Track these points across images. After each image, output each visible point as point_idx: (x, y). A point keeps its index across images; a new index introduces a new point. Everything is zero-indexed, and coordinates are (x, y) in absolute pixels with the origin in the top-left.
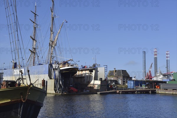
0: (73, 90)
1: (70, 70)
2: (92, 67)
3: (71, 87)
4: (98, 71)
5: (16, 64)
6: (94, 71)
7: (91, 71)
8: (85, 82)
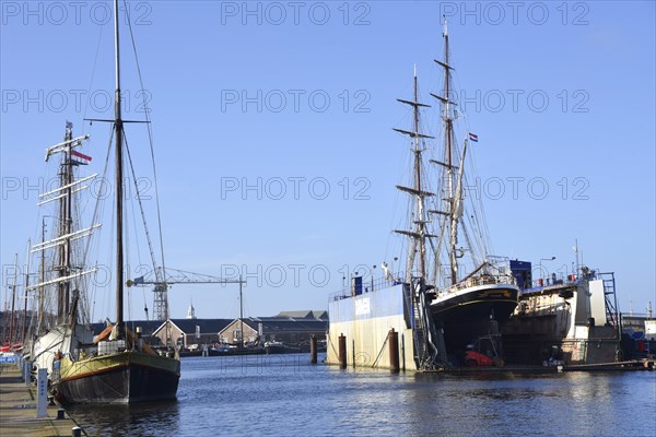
0: (475, 360)
1: (482, 295)
2: (561, 282)
3: (470, 349)
4: (590, 295)
5: (359, 281)
6: (575, 293)
7: (567, 294)
8: (558, 334)
